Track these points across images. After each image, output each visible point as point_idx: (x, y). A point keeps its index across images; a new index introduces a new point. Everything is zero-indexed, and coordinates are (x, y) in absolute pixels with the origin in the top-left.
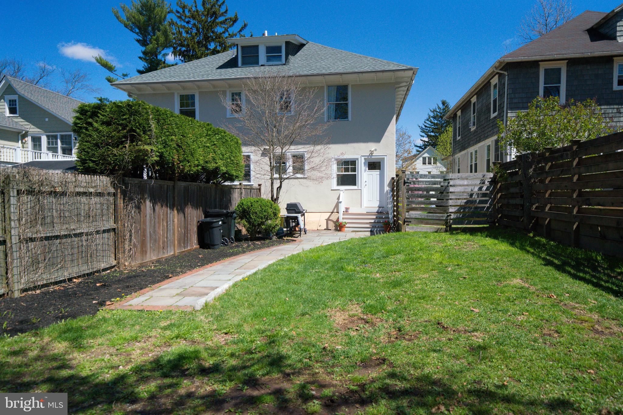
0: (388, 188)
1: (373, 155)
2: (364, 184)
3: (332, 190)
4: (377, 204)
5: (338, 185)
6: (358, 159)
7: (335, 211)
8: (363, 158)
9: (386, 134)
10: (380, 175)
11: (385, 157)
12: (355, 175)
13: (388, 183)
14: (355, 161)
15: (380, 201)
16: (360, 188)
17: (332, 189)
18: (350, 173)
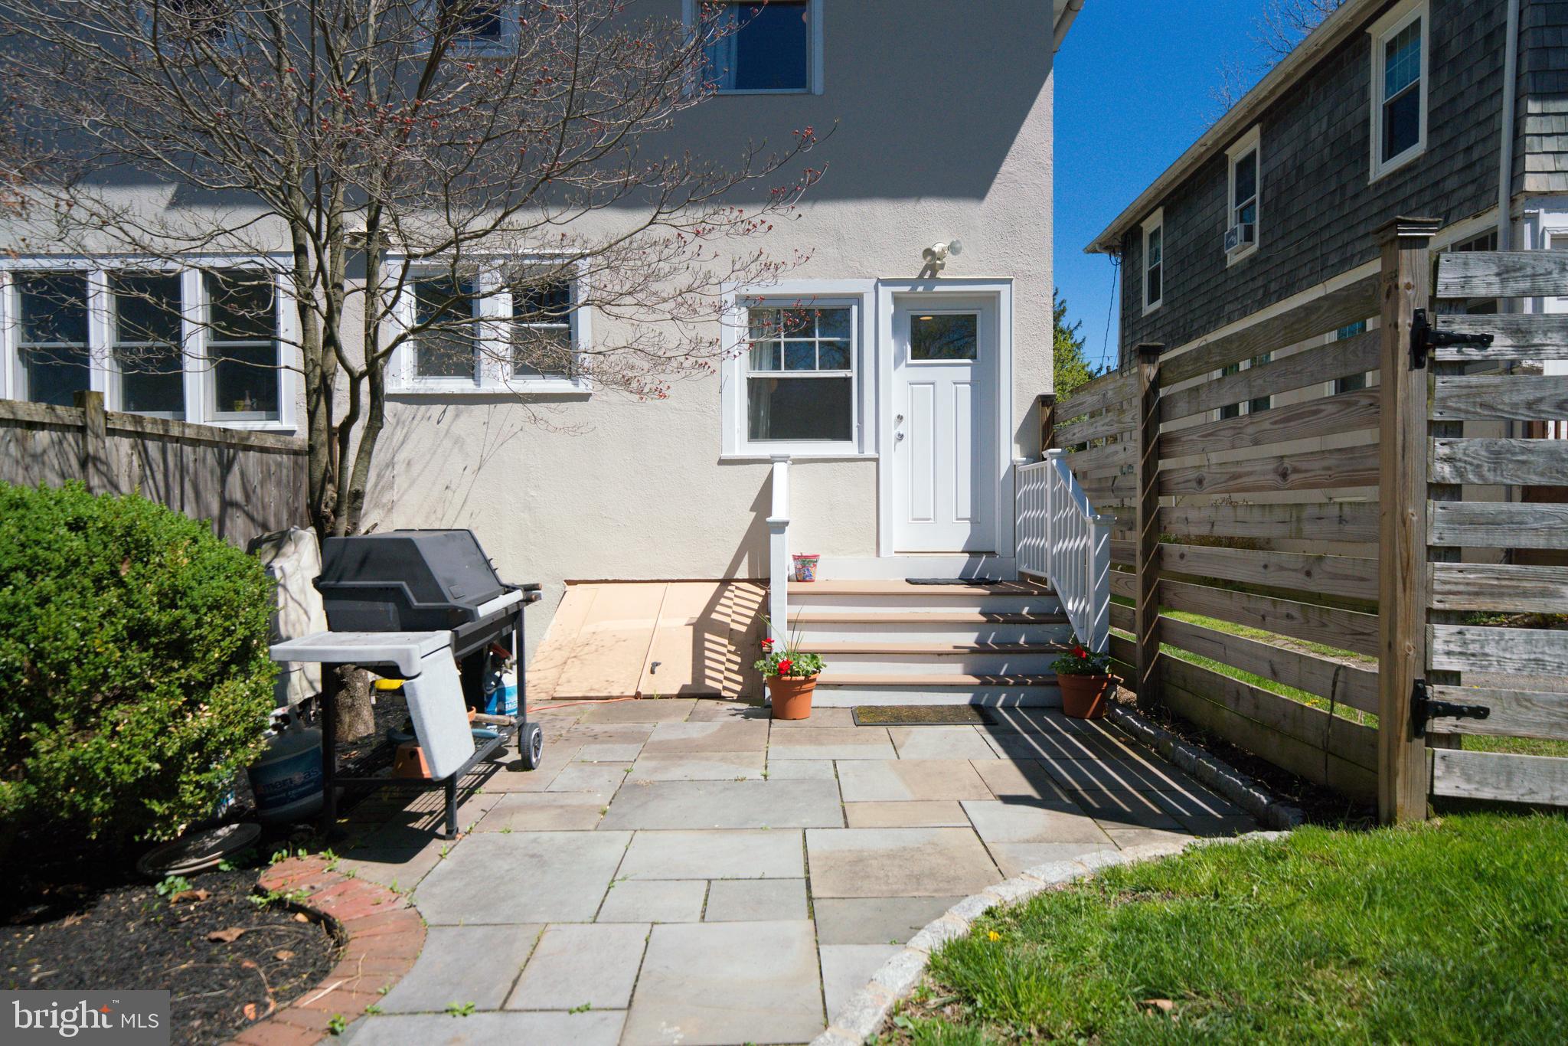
0: (1016, 448)
1: (940, 275)
2: (889, 431)
3: (722, 462)
4: (959, 535)
5: (754, 435)
6: (858, 299)
7: (743, 572)
8: (886, 293)
9: (1008, 166)
10: (973, 383)
11: (1004, 289)
12: (847, 381)
13: (1016, 426)
14: (847, 311)
15: (974, 521)
16: (869, 452)
17: (726, 455)
18: (818, 373)
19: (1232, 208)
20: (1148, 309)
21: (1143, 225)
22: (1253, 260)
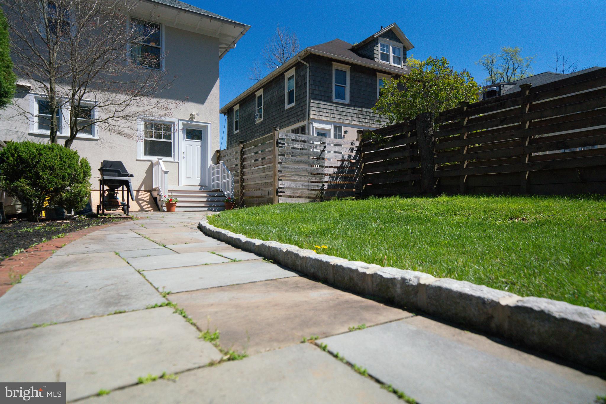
0: (211, 162)
1: (194, 120)
2: (181, 156)
3: (137, 160)
4: (198, 181)
5: (145, 154)
6: (174, 123)
7: (143, 189)
8: (181, 123)
9: (209, 97)
10: (201, 146)
11: (209, 125)
12: (171, 143)
13: (211, 157)
14: (171, 126)
15: (201, 178)
16: (176, 160)
17: (138, 158)
18: (163, 140)
19: (257, 109)
20: (235, 132)
21: (234, 108)
22: (261, 123)
